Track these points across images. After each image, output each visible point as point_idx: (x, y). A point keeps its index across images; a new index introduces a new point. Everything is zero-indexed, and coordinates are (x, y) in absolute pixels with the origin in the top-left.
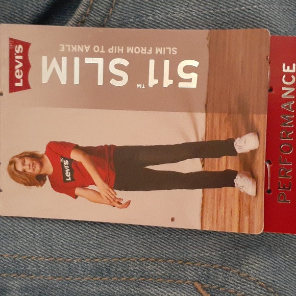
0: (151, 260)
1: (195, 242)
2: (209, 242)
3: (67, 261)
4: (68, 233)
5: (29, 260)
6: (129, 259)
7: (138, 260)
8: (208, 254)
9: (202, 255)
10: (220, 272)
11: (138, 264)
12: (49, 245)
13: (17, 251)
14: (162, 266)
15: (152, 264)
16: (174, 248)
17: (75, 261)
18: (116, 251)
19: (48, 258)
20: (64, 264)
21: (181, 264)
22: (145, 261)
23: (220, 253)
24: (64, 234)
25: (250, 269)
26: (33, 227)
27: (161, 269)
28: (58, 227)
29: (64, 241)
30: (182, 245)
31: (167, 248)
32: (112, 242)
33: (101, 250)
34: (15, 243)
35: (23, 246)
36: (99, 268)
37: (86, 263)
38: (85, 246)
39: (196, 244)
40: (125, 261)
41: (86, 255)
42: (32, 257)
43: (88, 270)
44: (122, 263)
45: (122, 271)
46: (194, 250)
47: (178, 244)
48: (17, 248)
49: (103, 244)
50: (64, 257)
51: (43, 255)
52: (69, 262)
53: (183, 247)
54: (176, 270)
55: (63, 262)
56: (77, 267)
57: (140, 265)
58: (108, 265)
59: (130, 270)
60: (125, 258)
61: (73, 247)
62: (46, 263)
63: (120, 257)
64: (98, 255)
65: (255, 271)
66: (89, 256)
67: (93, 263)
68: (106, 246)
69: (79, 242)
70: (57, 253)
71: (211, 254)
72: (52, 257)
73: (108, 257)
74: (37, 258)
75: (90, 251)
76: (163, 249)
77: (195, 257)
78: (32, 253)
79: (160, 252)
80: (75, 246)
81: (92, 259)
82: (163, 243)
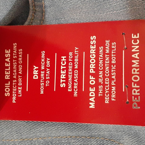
0: (73, 137)
1: (95, 127)
2: (102, 127)
3: (30, 140)
4: (30, 125)
5: (11, 141)
6: (62, 137)
7: (66, 137)
8: (103, 133)
9: (99, 133)
10: (109, 142)
11: (66, 139)
12: (19, 133)
13: (4, 138)
14: (79, 140)
15: (73, 139)
16: (85, 131)
17: (34, 139)
18: (55, 134)
19: (20, 139)
20: (28, 142)
21: (89, 138)
22: (70, 138)
23: (109, 133)
24: (27, 126)
25: (124, 142)
26: (12, 124)
27: (78, 142)
28: (24, 123)
29: (27, 129)
30: (89, 128)
31: (81, 131)
32: (52, 129)
33: (46, 133)
34: (3, 134)
35: (7, 135)
36: (47, 142)
37: (40, 140)
38: (38, 131)
39: (96, 128)
40: (60, 138)
41: (39, 136)
42: (12, 140)
43: (41, 143)
44: (58, 139)
45: (59, 143)
46: (95, 131)
47: (87, 128)
48: (4, 136)
49: (47, 130)
50: (28, 138)
51: (17, 138)
52: (31, 140)
53: (90, 129)
54: (86, 141)
55: (28, 141)
56: (35, 142)
57: (67, 140)
58: (51, 140)
59: (63, 143)
60: (59, 136)
61: (32, 132)
62: (19, 142)
63: (57, 136)
64: (45, 136)
65: (127, 143)
66: (40, 137)
67: (43, 140)
68: (49, 131)
69: (35, 129)
70: (24, 136)
71: (104, 133)
72: (22, 139)
73: (50, 136)
74: (14, 140)
75: (41, 134)
76: (79, 131)
77: (96, 134)
78: (11, 138)
79: (77, 133)
80: (33, 132)
81: (43, 138)
82: (79, 128)
